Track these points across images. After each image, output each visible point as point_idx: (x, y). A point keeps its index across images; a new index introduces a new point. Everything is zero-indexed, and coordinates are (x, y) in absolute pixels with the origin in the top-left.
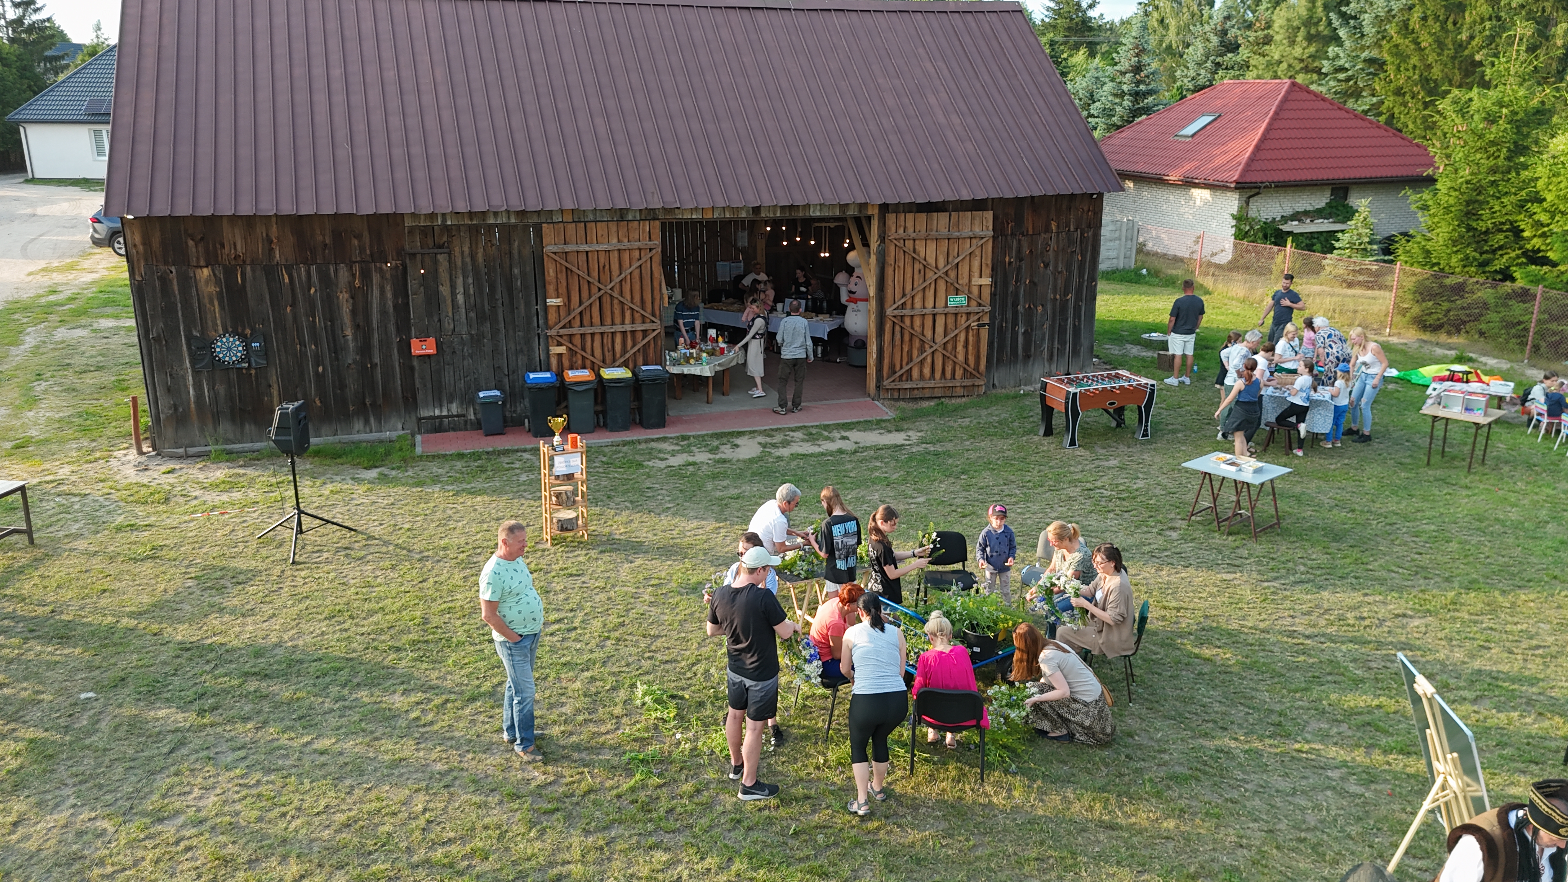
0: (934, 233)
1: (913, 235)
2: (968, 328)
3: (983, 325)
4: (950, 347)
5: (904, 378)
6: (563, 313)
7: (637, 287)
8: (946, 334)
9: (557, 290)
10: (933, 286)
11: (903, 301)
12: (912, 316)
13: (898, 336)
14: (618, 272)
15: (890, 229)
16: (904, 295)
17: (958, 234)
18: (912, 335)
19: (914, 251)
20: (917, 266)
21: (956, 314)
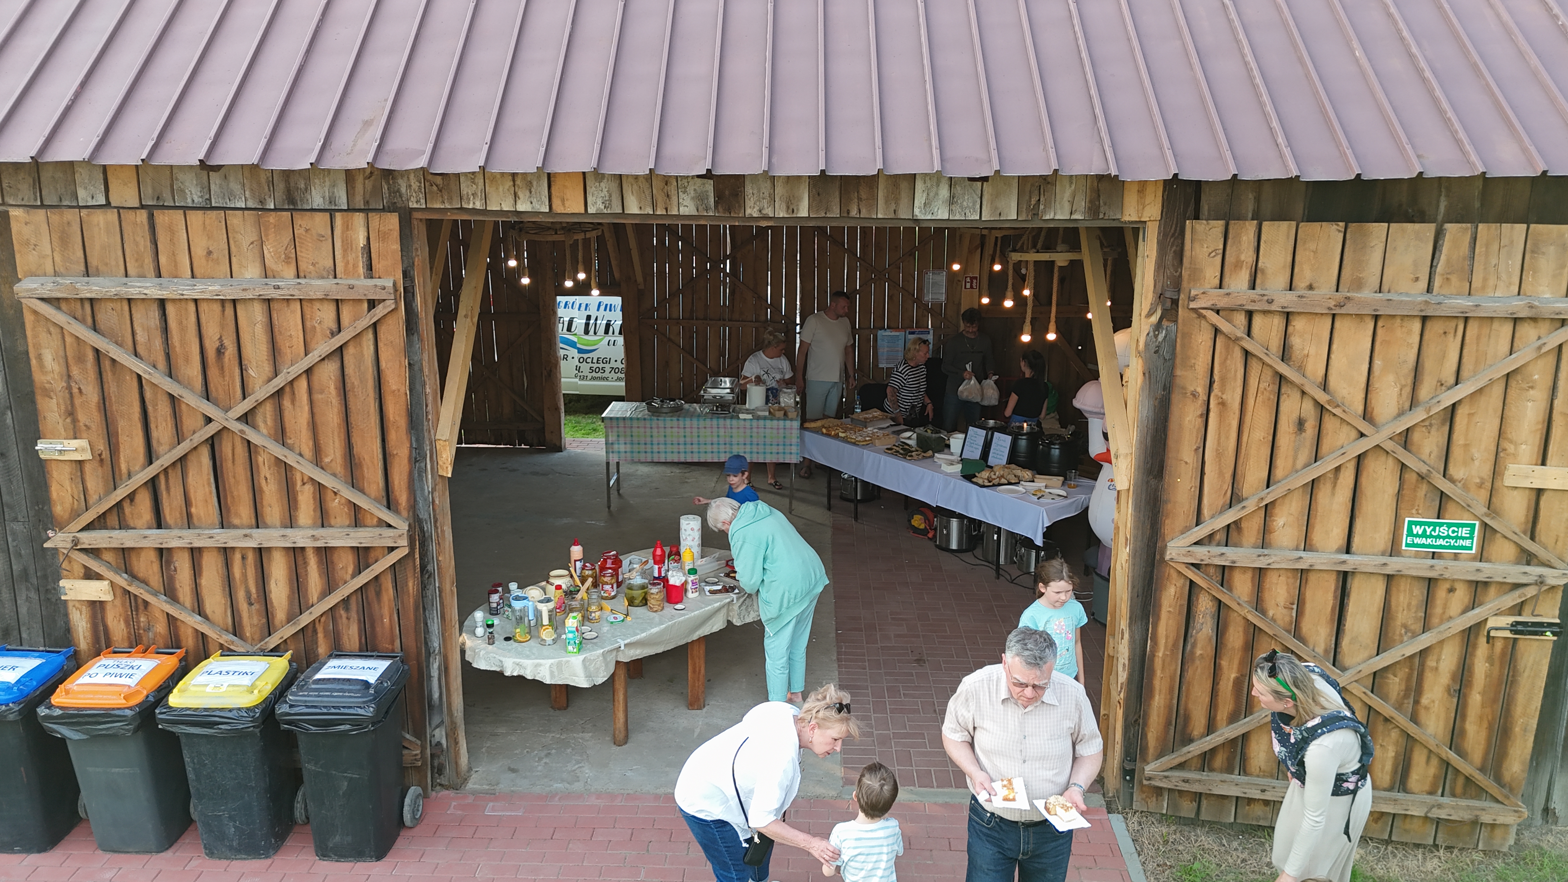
0: (1367, 294)
1: (1285, 299)
2: (1470, 635)
3: (1537, 629)
4: (1395, 684)
5: (1219, 760)
6: (94, 482)
7: (331, 417)
8: (1382, 643)
9: (71, 413)
10: (1347, 478)
11: (1229, 517)
12: (1260, 573)
13: (1204, 628)
14: (267, 369)
15: (1196, 275)
16: (1235, 499)
17: (1463, 303)
18: (1254, 632)
19: (1285, 354)
20: (1291, 406)
21: (1431, 583)
